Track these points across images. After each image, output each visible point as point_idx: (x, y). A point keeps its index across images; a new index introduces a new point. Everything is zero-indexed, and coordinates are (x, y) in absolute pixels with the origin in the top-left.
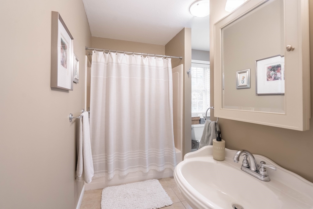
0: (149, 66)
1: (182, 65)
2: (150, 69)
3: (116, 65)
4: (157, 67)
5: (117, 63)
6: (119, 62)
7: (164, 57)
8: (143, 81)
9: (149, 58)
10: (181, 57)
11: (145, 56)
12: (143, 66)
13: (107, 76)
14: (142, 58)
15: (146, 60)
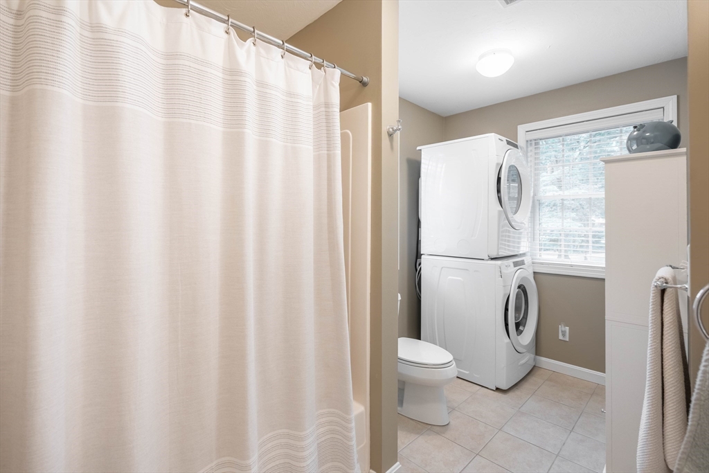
0: (261, 84)
1: (370, 105)
2: (263, 98)
3: (87, 34)
4: (290, 94)
5: (95, 27)
6: (106, 19)
7: (315, 63)
8: (234, 143)
9: (262, 51)
10: (365, 79)
11: (244, 35)
12: (233, 75)
13: (15, 87)
14: (229, 41)
15: (248, 52)
